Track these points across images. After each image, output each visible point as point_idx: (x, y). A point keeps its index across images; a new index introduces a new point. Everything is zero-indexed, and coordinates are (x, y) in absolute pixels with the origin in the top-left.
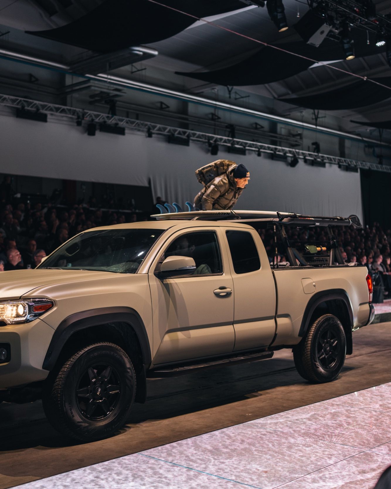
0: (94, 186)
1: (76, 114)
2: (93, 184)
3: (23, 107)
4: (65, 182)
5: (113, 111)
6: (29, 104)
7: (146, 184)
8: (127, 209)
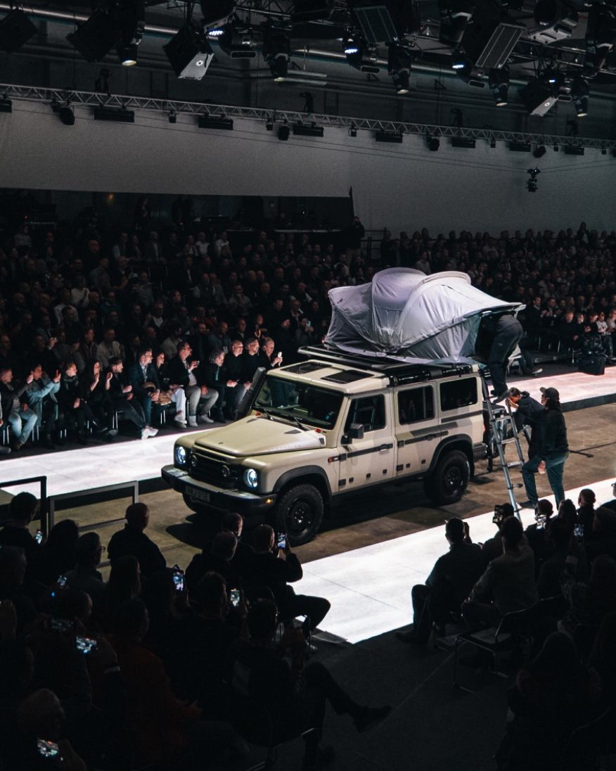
0: (280, 200)
1: (266, 116)
2: (280, 198)
3: (207, 114)
4: (246, 200)
5: (310, 109)
6: (212, 109)
7: (347, 195)
8: (322, 229)
